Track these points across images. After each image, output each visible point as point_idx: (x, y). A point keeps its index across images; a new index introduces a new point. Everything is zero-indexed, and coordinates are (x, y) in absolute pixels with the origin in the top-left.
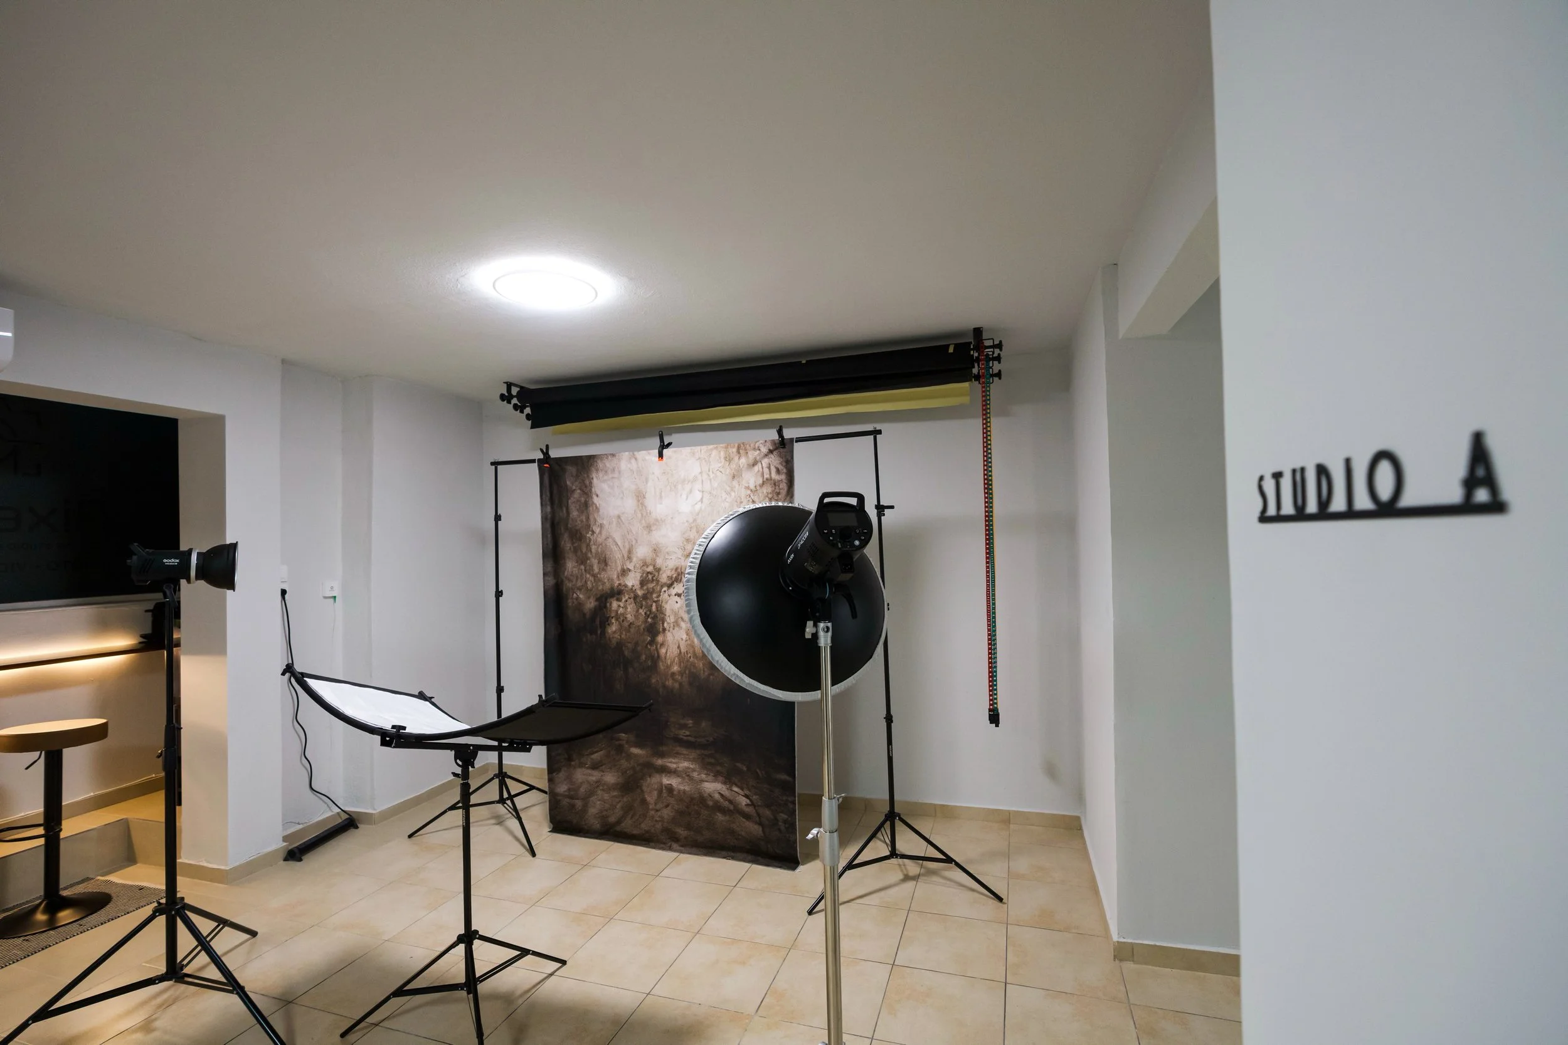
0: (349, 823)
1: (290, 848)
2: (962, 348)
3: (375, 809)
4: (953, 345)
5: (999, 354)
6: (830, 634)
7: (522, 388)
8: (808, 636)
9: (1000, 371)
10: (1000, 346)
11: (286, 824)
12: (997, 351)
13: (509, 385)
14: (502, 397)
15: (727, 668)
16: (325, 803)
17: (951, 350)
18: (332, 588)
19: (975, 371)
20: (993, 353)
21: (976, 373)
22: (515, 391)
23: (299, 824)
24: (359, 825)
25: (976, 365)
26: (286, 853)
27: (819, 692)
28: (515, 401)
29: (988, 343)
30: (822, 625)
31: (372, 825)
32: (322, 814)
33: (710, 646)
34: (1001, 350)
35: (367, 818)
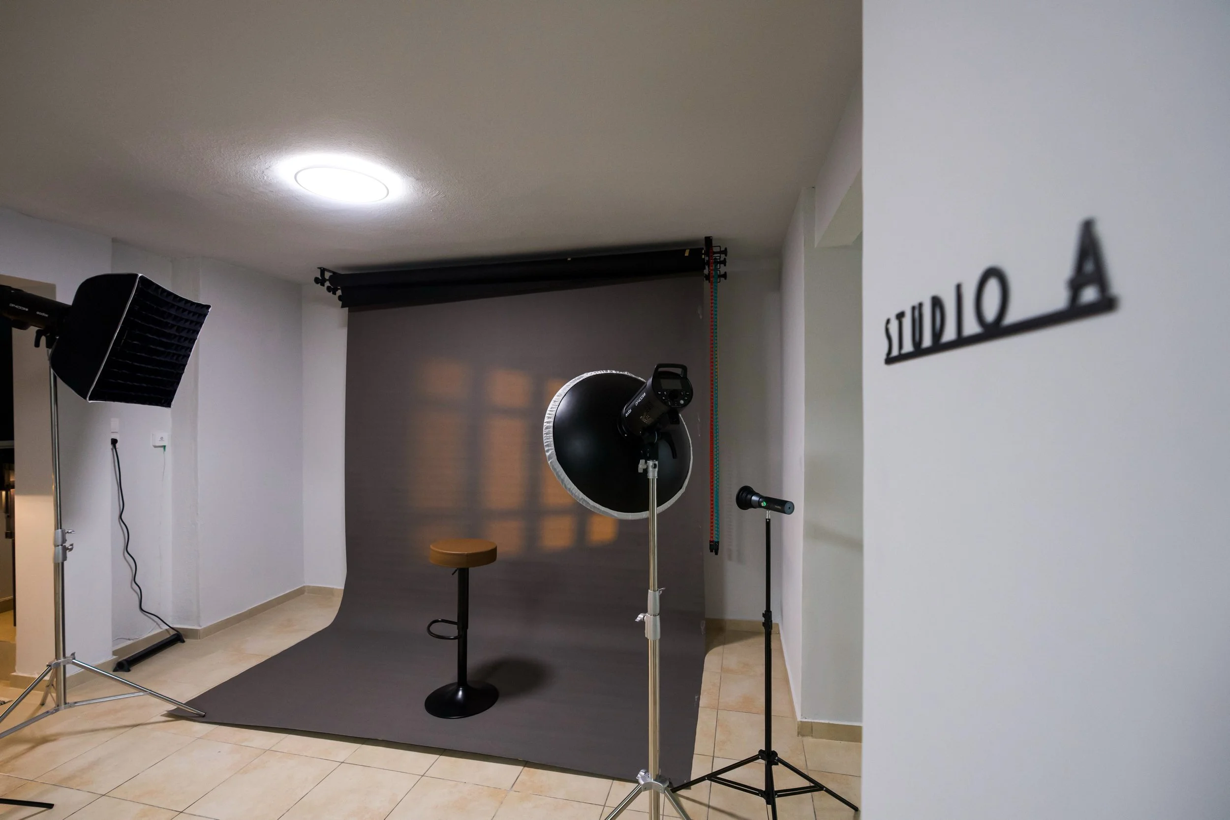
0: (177, 638)
1: (120, 660)
2: (695, 252)
3: (201, 626)
4: (689, 250)
5: (725, 259)
6: (657, 469)
7: (334, 273)
8: (640, 470)
9: (725, 273)
10: (725, 252)
11: (116, 639)
12: (723, 256)
13: (323, 271)
14: (317, 280)
15: (577, 494)
16: (155, 622)
17: (687, 254)
18: (162, 438)
19: (706, 272)
20: (720, 257)
21: (707, 274)
22: (327, 275)
23: (129, 639)
24: (185, 640)
25: (707, 267)
26: (115, 665)
27: (648, 512)
28: (327, 284)
29: (716, 249)
30: (651, 463)
31: (197, 639)
32: (151, 631)
33: (564, 478)
34: (726, 256)
35: (194, 634)
